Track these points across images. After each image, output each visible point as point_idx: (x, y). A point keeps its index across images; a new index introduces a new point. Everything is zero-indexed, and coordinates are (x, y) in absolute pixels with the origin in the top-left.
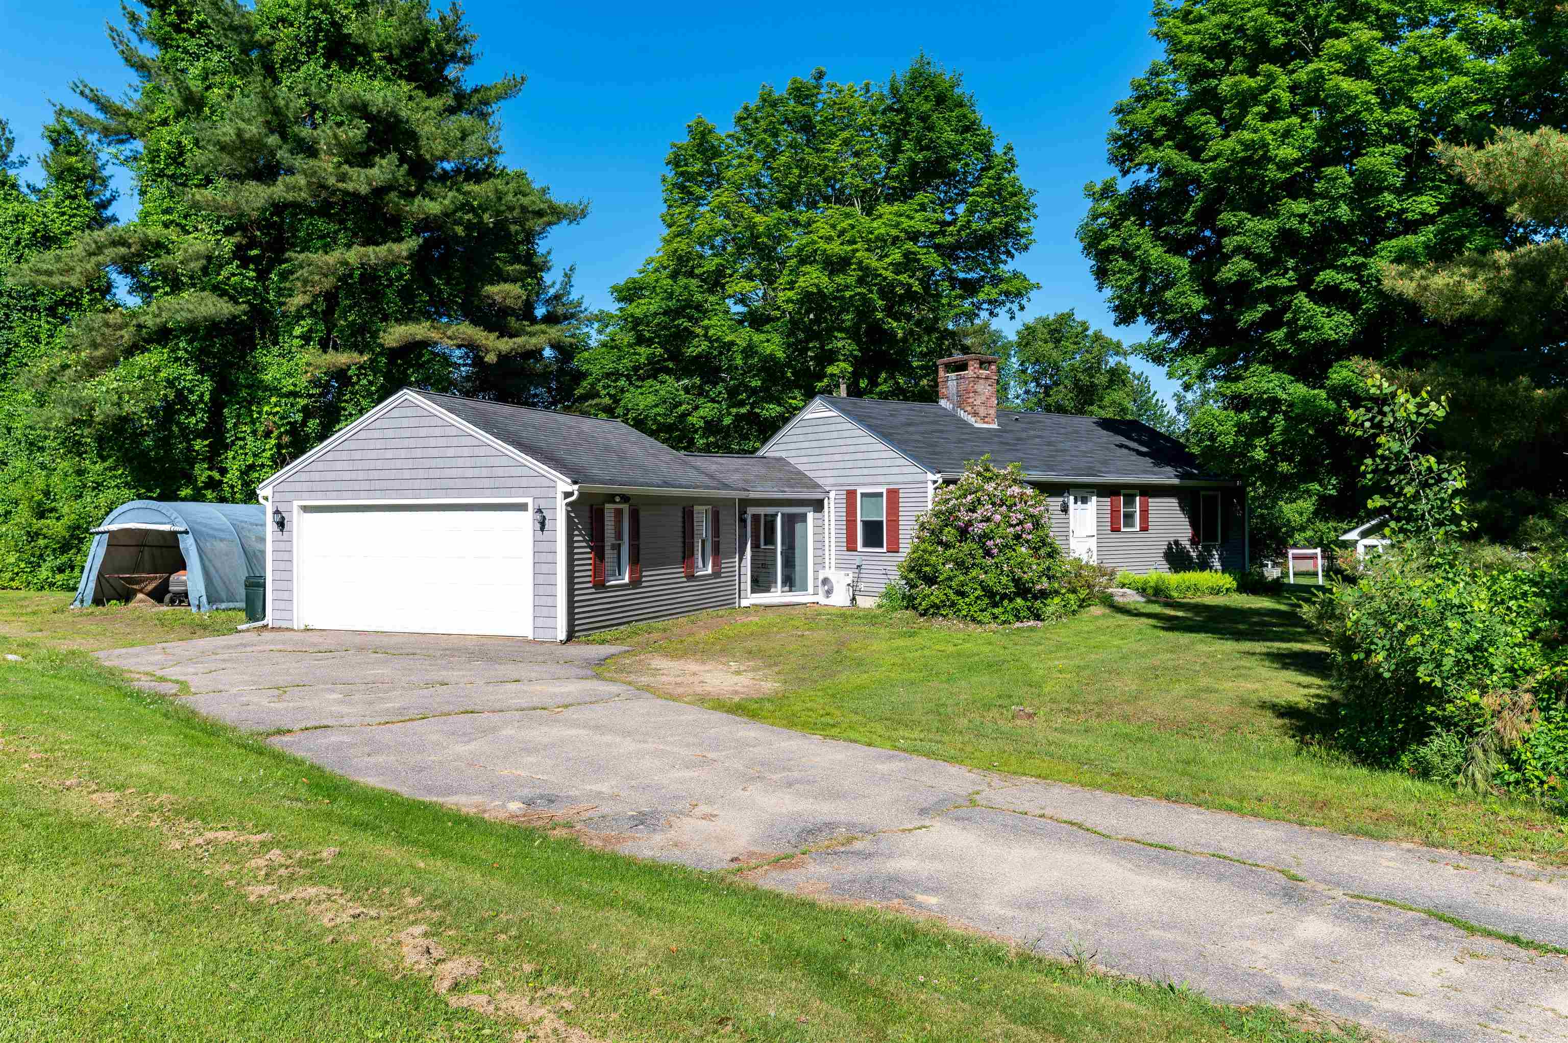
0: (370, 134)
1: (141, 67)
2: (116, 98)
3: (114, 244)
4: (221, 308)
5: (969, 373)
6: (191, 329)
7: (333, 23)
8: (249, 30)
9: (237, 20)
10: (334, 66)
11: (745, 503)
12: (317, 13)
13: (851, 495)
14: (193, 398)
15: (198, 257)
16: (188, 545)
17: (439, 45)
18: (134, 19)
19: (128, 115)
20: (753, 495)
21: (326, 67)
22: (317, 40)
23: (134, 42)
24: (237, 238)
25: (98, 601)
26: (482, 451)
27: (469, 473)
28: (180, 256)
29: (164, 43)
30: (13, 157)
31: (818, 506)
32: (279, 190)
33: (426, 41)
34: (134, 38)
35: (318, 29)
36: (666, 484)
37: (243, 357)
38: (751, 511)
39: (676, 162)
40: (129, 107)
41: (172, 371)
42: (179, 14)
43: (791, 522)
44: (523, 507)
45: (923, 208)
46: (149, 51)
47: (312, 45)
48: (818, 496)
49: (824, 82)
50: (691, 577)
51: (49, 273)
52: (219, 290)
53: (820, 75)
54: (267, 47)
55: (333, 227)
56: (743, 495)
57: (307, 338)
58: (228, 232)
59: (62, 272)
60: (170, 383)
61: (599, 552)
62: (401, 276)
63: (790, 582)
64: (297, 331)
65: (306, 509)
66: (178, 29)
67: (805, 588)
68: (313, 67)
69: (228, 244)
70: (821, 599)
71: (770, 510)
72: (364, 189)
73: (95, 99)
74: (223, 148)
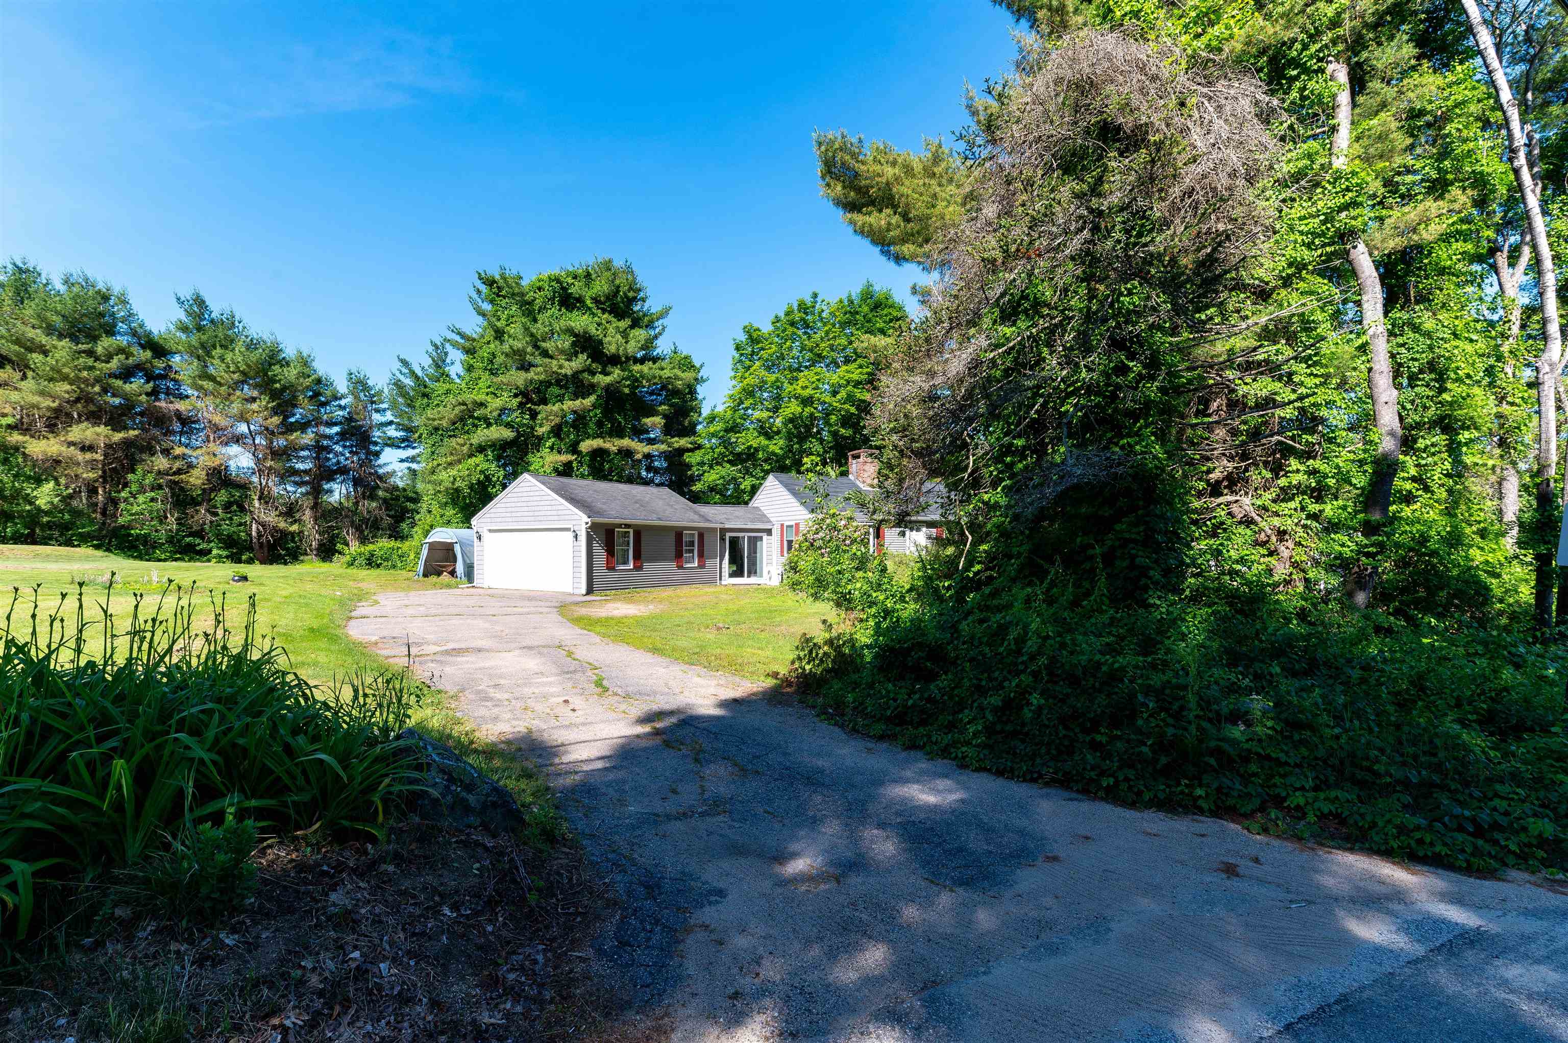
0: (574, 344)
1: (483, 315)
2: (468, 331)
3: (460, 404)
4: (508, 434)
5: (861, 460)
6: (493, 445)
7: (563, 288)
8: (523, 295)
9: (516, 290)
10: (563, 310)
11: (723, 531)
12: (553, 284)
13: (782, 525)
14: (494, 479)
15: (497, 409)
16: (457, 549)
17: (625, 293)
18: (479, 292)
19: (474, 340)
20: (727, 526)
21: (560, 310)
22: (554, 297)
23: (480, 303)
24: (519, 399)
25: (425, 575)
26: (553, 503)
27: (549, 513)
28: (489, 409)
29: (492, 302)
30: (448, 361)
31: (769, 532)
32: (531, 375)
33: (618, 291)
34: (479, 300)
35: (555, 292)
36: (660, 519)
37: (522, 459)
38: (728, 535)
39: (738, 348)
40: (474, 336)
41: (485, 466)
42: (498, 288)
43: (754, 542)
44: (568, 530)
45: (861, 367)
46: (487, 307)
47: (552, 299)
48: (767, 526)
49: (819, 299)
50: (680, 567)
51: (434, 420)
52: (508, 425)
53: (815, 296)
54: (530, 303)
55: (563, 391)
56: (722, 526)
57: (552, 448)
58: (516, 396)
59: (440, 419)
60: (482, 472)
61: (610, 552)
62: (596, 415)
63: (753, 572)
64: (548, 444)
65: (490, 531)
66: (498, 296)
67: (761, 576)
68: (554, 311)
69: (515, 402)
70: (768, 583)
71: (740, 535)
72: (569, 372)
73: (459, 333)
74: (507, 355)
